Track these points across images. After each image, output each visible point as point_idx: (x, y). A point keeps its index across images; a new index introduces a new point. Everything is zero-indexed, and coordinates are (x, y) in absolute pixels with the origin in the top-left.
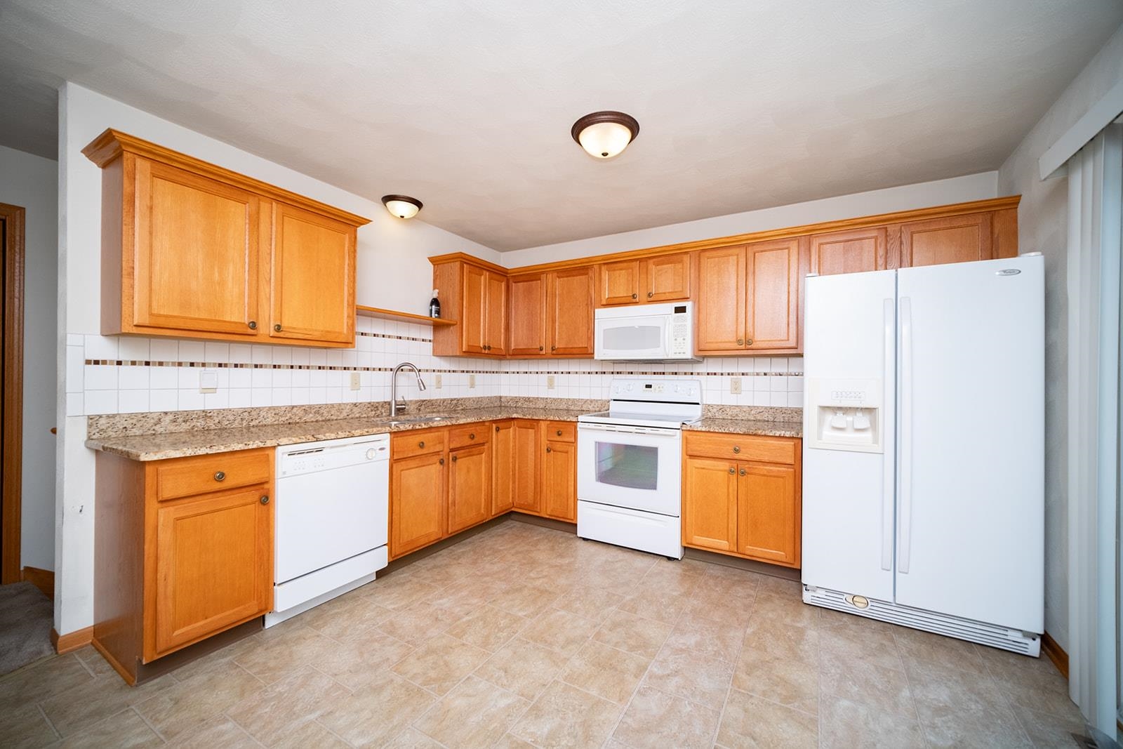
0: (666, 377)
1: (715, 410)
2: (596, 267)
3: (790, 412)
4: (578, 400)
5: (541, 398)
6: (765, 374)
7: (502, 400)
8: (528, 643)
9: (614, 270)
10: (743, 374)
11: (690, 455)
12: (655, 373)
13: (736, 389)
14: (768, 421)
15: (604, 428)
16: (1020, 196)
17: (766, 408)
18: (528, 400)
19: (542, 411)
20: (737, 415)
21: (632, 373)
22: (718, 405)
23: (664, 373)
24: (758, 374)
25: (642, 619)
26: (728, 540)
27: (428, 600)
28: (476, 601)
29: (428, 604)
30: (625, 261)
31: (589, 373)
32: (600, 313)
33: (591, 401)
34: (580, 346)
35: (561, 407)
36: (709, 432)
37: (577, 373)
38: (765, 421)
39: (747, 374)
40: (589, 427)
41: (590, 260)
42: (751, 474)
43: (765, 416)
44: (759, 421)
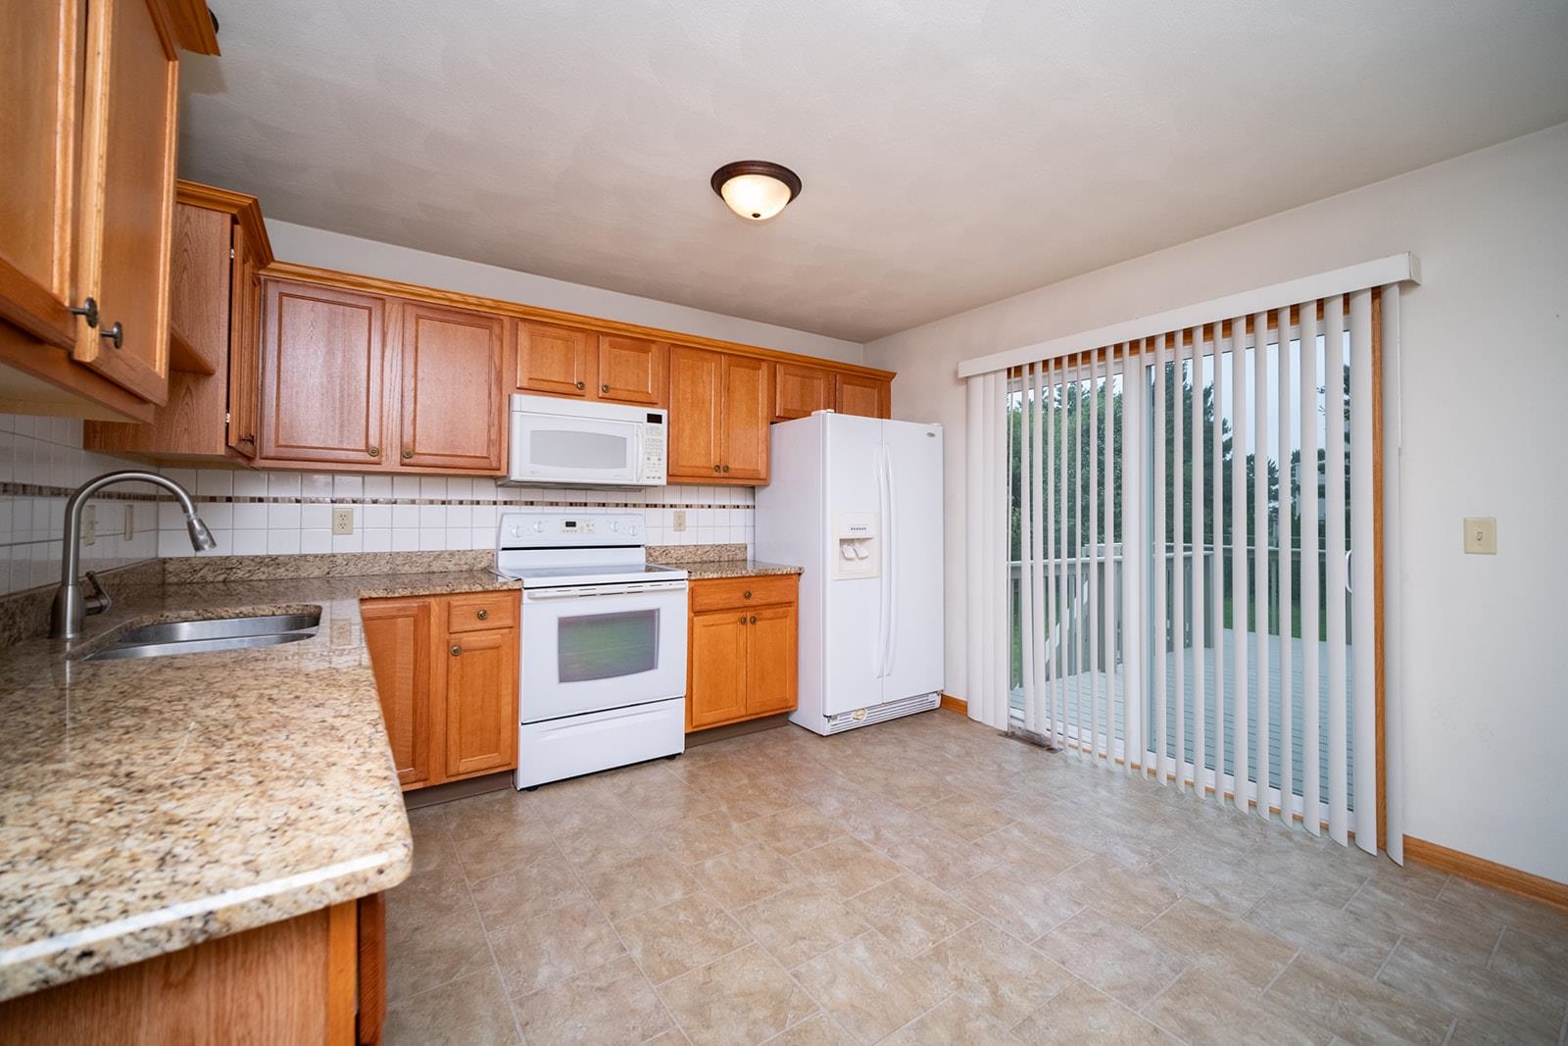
0: (589, 509)
1: (657, 553)
2: (507, 323)
3: (733, 549)
4: (421, 554)
5: (316, 556)
6: (710, 507)
7: (170, 567)
9: (544, 336)
10: (687, 506)
11: (696, 611)
12: (571, 504)
13: (680, 525)
14: (714, 562)
15: (575, 593)
16: (894, 373)
17: (712, 546)
18: (274, 561)
19: (317, 583)
20: (682, 558)
21: (532, 503)
22: (661, 547)
23: (586, 505)
24: (702, 507)
26: (737, 706)
30: (559, 326)
31: (443, 503)
32: (520, 401)
33: (452, 554)
34: (472, 454)
35: (376, 570)
36: (721, 578)
37: (413, 502)
38: (711, 562)
39: (691, 506)
40: (547, 595)
41: (498, 305)
42: (760, 620)
43: (712, 556)
44: (706, 562)
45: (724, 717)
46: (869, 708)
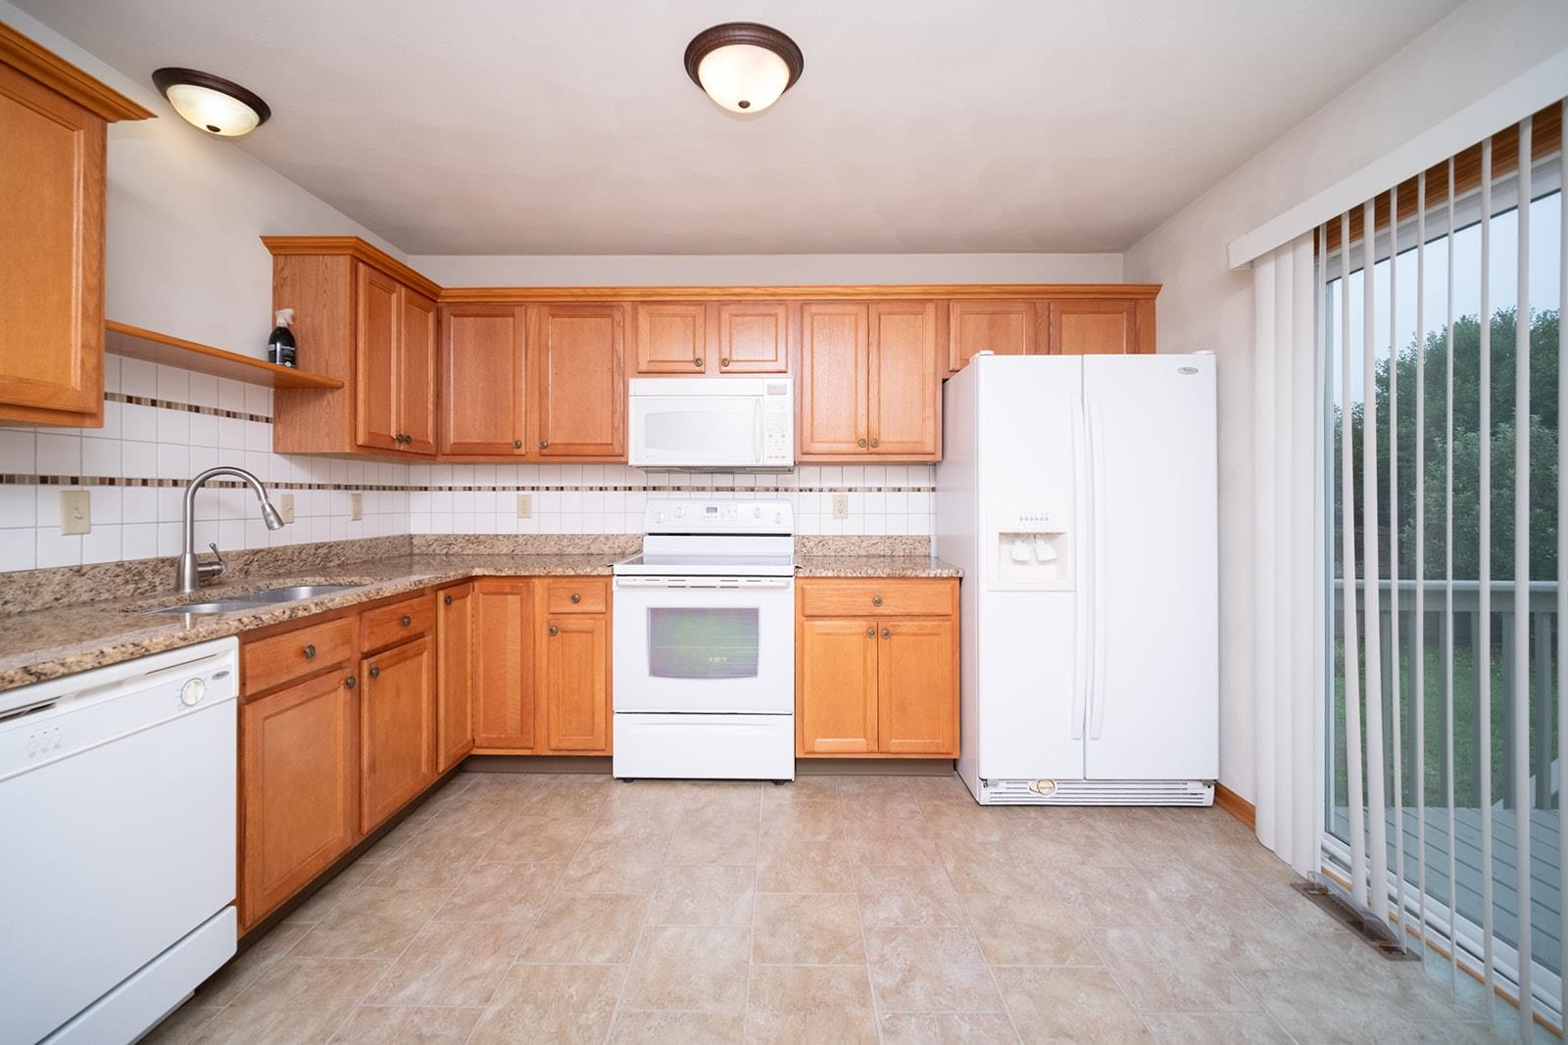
0: (737, 494)
1: (812, 544)
2: (628, 308)
3: (912, 542)
4: (581, 537)
5: (504, 536)
6: (879, 490)
7: (415, 542)
8: (649, 1016)
9: (661, 315)
10: (850, 490)
11: (805, 614)
12: (717, 489)
13: (841, 511)
14: (884, 556)
15: (664, 584)
16: (1161, 286)
17: (881, 537)
18: (476, 539)
19: (505, 559)
20: (843, 550)
21: (679, 489)
22: (816, 537)
23: (733, 489)
24: (870, 490)
25: (805, 897)
26: (865, 737)
27: (373, 999)
28: (488, 964)
29: (380, 1010)
30: (678, 302)
31: (601, 489)
32: (637, 385)
33: (607, 538)
34: (599, 442)
35: (547, 550)
36: (838, 577)
37: (577, 489)
38: (880, 556)
39: (856, 490)
40: (634, 583)
41: (616, 291)
42: (897, 634)
43: (881, 549)
44: (874, 556)
45: (846, 749)
46: (1060, 781)
